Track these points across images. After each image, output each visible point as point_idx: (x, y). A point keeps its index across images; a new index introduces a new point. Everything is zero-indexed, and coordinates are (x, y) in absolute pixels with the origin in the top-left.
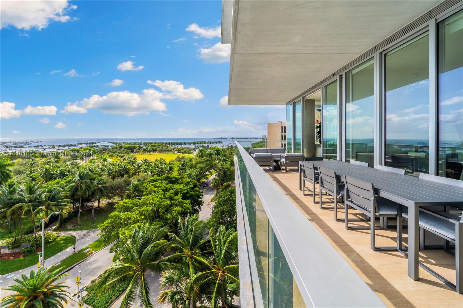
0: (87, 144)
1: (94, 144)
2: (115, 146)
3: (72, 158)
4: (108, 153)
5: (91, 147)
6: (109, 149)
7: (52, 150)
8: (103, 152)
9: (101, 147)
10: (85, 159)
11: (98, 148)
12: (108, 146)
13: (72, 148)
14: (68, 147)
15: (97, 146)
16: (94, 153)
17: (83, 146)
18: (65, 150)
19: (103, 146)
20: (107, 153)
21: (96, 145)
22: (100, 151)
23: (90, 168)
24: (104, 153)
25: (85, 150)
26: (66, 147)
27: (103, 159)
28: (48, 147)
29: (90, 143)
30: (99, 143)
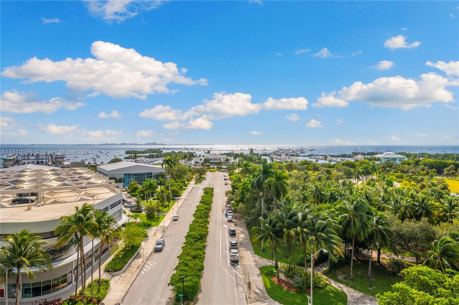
0: (364, 154)
1: (374, 156)
2: (406, 159)
3: (346, 175)
4: (396, 172)
5: (370, 160)
6: (397, 165)
7: (324, 162)
8: (388, 169)
9: (383, 161)
10: (361, 178)
11: (379, 162)
12: (395, 159)
13: (346, 159)
14: (341, 158)
15: (379, 159)
16: (374, 169)
17: (360, 157)
18: (338, 163)
19: (386, 160)
20: (394, 172)
21: (377, 156)
22: (383, 167)
23: (368, 195)
24: (389, 171)
25: (362, 163)
26: (339, 158)
27: (387, 181)
28: (320, 157)
29: (369, 154)
30: (382, 153)
